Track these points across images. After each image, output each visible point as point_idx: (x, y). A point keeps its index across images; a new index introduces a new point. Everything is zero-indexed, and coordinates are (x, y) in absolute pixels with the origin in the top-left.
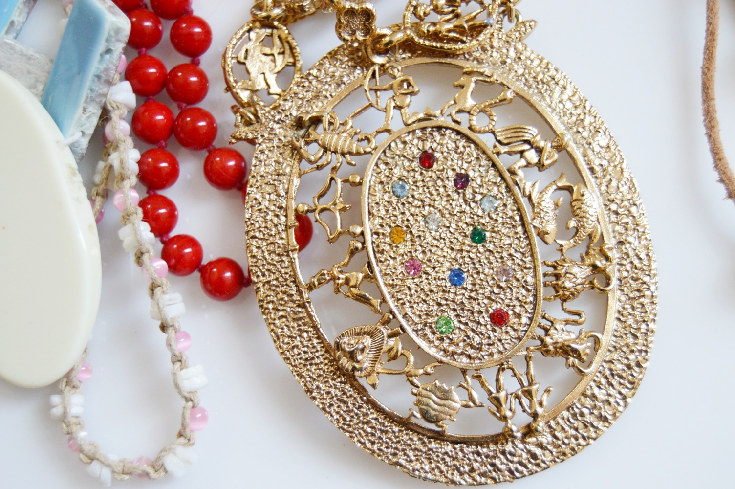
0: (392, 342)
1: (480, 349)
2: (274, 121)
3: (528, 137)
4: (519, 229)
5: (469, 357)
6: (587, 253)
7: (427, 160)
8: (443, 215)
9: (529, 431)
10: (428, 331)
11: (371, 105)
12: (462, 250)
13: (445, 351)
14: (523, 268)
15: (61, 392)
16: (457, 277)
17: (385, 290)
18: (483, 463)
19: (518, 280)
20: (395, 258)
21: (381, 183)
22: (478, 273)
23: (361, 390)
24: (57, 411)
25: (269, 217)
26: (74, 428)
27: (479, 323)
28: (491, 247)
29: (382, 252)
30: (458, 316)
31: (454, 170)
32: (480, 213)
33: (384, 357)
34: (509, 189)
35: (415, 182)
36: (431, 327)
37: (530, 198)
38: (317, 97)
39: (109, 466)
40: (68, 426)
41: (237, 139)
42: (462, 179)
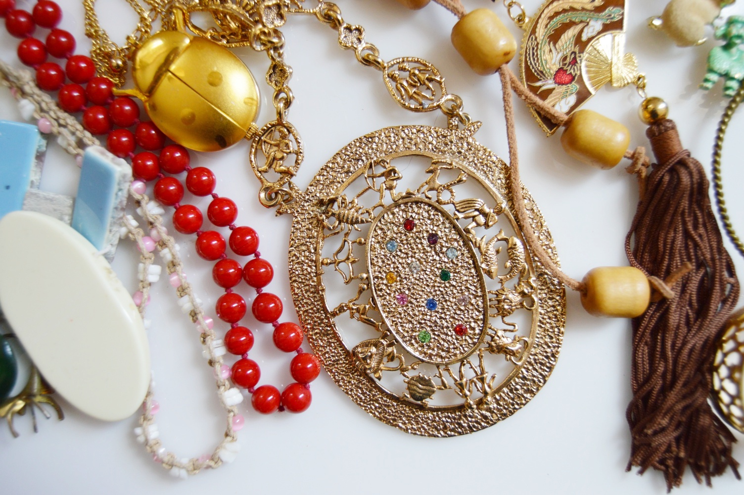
0: (390, 349)
1: (448, 352)
2: (305, 201)
3: (478, 206)
4: (473, 271)
5: (441, 357)
6: (519, 284)
7: (409, 225)
8: (421, 263)
9: (480, 403)
10: (413, 341)
11: (370, 188)
12: (434, 286)
13: (425, 353)
14: (476, 297)
15: (141, 426)
16: (431, 305)
17: (384, 315)
18: (451, 423)
19: (472, 305)
20: (389, 294)
21: (379, 242)
22: (446, 301)
23: (371, 380)
24: (141, 439)
25: (305, 267)
26: (155, 448)
27: (447, 335)
28: (454, 283)
29: (381, 290)
30: (433, 330)
31: (427, 231)
32: (446, 260)
33: (385, 359)
34: (466, 244)
35: (402, 241)
36: (415, 339)
37: (479, 248)
38: (332, 182)
39: (183, 468)
40: (151, 447)
41: (281, 214)
42: (433, 239)
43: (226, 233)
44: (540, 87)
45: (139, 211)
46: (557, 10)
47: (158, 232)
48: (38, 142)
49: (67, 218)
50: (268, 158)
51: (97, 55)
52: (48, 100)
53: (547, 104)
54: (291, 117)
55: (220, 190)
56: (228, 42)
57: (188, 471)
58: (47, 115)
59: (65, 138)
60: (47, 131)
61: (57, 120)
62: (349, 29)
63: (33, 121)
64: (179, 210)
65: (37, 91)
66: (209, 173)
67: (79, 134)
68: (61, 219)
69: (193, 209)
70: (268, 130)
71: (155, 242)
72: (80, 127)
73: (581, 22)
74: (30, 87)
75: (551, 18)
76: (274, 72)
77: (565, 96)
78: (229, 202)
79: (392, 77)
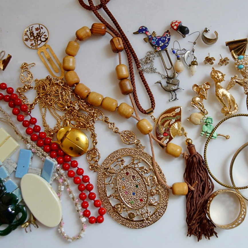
0: (123, 206)
1: (138, 206)
2: (101, 168)
3: (145, 168)
4: (144, 185)
5: (137, 207)
6: (156, 188)
7: (127, 174)
8: (131, 183)
9: (147, 219)
10: (129, 203)
11: (117, 164)
12: (134, 189)
13: (133, 206)
14: (145, 191)
15: (60, 228)
16: (134, 194)
17: (122, 197)
18: (140, 225)
19: (144, 193)
20: (123, 192)
21: (120, 178)
22: (137, 193)
23: (119, 214)
24: (60, 232)
25: (101, 185)
26: (64, 234)
27: (138, 201)
28: (139, 188)
29: (121, 191)
30: (134, 200)
31: (132, 175)
32: (137, 182)
33: (122, 208)
34: (142, 178)
35: (126, 178)
36: (130, 203)
37: (145, 179)
38: (108, 163)
39: (71, 239)
40: (62, 234)
41: (95, 172)
42: (134, 177)
43: (81, 177)
44: (160, 137)
45: (58, 172)
46: (163, 117)
47: (64, 178)
48: (32, 154)
49: (40, 174)
50: (91, 157)
51: (46, 131)
52: (34, 144)
53: (161, 142)
54: (97, 147)
55: (79, 166)
56: (80, 128)
57: (72, 240)
58: (34, 148)
59: (39, 154)
60: (34, 152)
61: (37, 149)
62: (111, 124)
63: (30, 149)
64: (69, 171)
65: (31, 142)
66: (76, 162)
67: (43, 153)
68: (38, 175)
69: (72, 171)
70: (91, 150)
71: (63, 180)
72: (43, 151)
73: (170, 120)
74: (30, 141)
75: (162, 119)
76: (92, 135)
77: (166, 139)
78: (81, 169)
79: (122, 136)
